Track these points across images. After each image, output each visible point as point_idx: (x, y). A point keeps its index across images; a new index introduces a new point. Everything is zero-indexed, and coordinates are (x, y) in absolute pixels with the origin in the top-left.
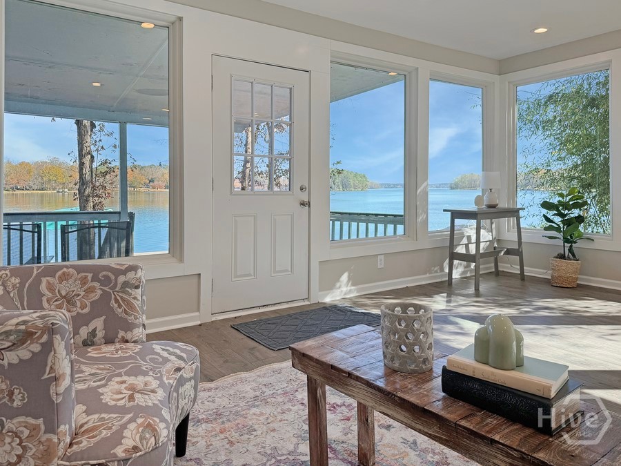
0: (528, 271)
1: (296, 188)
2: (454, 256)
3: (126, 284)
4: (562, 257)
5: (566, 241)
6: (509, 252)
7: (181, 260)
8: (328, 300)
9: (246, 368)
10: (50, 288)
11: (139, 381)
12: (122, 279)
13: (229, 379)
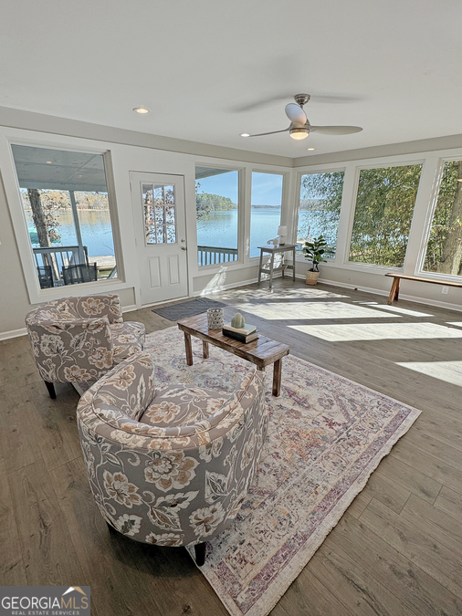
0: (297, 276)
1: (179, 241)
2: (261, 271)
3: (114, 303)
4: (312, 270)
5: (314, 262)
6: (289, 267)
7: (124, 281)
8: (203, 294)
9: (161, 328)
10: (86, 306)
11: (128, 336)
12: (112, 301)
13: (154, 333)
